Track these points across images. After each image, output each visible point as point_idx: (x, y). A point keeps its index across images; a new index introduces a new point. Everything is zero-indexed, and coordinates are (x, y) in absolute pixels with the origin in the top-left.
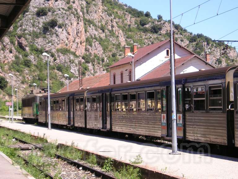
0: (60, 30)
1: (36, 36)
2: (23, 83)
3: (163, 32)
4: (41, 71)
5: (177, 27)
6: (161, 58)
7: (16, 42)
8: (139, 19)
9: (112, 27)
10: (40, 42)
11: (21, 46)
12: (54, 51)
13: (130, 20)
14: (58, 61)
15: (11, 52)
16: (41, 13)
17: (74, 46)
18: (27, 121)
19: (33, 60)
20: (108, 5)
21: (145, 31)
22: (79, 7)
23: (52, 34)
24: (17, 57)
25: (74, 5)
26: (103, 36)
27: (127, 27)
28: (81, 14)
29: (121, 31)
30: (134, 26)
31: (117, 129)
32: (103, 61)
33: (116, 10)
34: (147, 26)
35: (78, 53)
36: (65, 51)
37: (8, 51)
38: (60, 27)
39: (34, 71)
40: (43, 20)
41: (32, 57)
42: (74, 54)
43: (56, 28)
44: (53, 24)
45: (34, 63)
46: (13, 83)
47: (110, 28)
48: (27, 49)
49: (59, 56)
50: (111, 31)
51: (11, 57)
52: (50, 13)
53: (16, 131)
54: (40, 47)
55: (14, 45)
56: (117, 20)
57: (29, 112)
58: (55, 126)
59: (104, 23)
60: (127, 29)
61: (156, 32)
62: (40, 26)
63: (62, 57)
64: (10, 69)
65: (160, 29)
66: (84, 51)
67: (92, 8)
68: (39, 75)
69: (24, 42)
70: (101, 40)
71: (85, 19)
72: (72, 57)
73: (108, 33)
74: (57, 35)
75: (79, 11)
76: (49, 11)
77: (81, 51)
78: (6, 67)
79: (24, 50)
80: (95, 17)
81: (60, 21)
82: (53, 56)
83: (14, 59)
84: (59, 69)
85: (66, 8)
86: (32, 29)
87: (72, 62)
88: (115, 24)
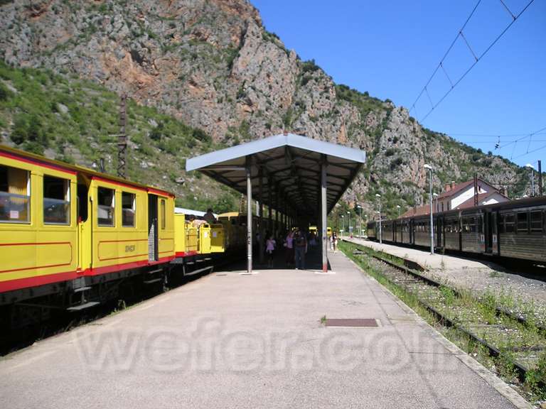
0: (405, 166)
1: (385, 172)
2: (375, 209)
3: (492, 165)
4: (389, 200)
5: (505, 161)
6: (470, 194)
7: (370, 178)
8: (472, 155)
9: (449, 162)
10: (388, 177)
11: (373, 179)
12: (399, 183)
13: (464, 156)
14: (403, 192)
15: (365, 185)
16: (389, 153)
17: (417, 179)
18: (370, 239)
19: (382, 191)
20: (446, 145)
21: (478, 165)
22: (421, 147)
23: (398, 170)
24: (370, 189)
25: (416, 146)
26: (441, 170)
27: (462, 162)
28: (422, 153)
29: (456, 166)
30: (467, 161)
31: (417, 243)
32: (441, 191)
33: (451, 149)
34: (479, 161)
35: (419, 185)
36: (409, 184)
37: (363, 184)
38: (404, 164)
39: (384, 200)
40: (390, 159)
41: (382, 188)
42: (416, 186)
43: (402, 165)
44: (399, 162)
45: (384, 193)
46: (367, 209)
47: (447, 163)
48: (378, 182)
50: (448, 166)
51: (365, 189)
52: (396, 154)
53: (358, 245)
54: (388, 181)
56: (453, 156)
57: (371, 232)
58: (384, 242)
59: (441, 159)
60: (462, 165)
61: (487, 166)
62: (389, 164)
63: (406, 188)
64: (364, 199)
65: (490, 163)
66: (424, 184)
67: (432, 147)
68: (387, 204)
69: (376, 177)
70: (439, 174)
71: (425, 157)
72: (414, 188)
73: (445, 168)
74: (402, 171)
75: (420, 151)
76: (396, 151)
77: (422, 184)
78: (362, 197)
79: (376, 183)
80: (434, 155)
81: (405, 159)
82: (399, 188)
83: (368, 190)
84: (404, 198)
85: (410, 149)
86: (382, 167)
87: (414, 192)
88: (451, 160)
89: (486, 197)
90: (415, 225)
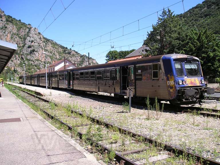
0: (36, 53)
1: (28, 55)
2: (23, 71)
4: (29, 67)
5: (76, 52)
7: (21, 57)
8: (63, 49)
9: (54, 52)
10: (29, 57)
12: (34, 60)
13: (61, 50)
14: (35, 63)
15: (19, 60)
16: (29, 47)
17: (41, 58)
18: (21, 83)
19: (26, 63)
20: (53, 44)
21: (66, 53)
22: (43, 45)
23: (33, 54)
24: (21, 62)
25: (41, 44)
26: (51, 55)
27: (59, 52)
28: (43, 47)
29: (57, 53)
30: (62, 52)
31: (40, 85)
32: (51, 63)
33: (55, 46)
34: (66, 52)
35: (42, 61)
36: (38, 60)
37: (17, 60)
38: (36, 52)
39: (27, 67)
40: (30, 49)
41: (26, 62)
42: (41, 61)
43: (35, 52)
44: (34, 51)
45: (27, 64)
46: (20, 71)
47: (53, 52)
48: (24, 59)
49: (35, 62)
51: (19, 62)
52: (32, 47)
53: (15, 86)
54: (29, 59)
55: (20, 58)
56: (56, 50)
57: (21, 80)
58: (27, 84)
59: (51, 51)
60: (59, 53)
61: (69, 54)
62: (29, 51)
63: (37, 62)
64: (18, 66)
65: (71, 53)
66: (44, 60)
67: (47, 45)
68: (28, 68)
69: (23, 57)
70: (50, 56)
71: (45, 49)
72: (40, 62)
73: (53, 54)
74: (35, 55)
75: (43, 46)
77: (43, 60)
78: (17, 65)
79: (23, 59)
80: (48, 48)
81: (36, 50)
82: (33, 62)
83: (20, 62)
84: (36, 66)
85: (38, 45)
86: (26, 52)
87: (40, 64)
88: (55, 51)
89: (69, 66)
90: (40, 77)
